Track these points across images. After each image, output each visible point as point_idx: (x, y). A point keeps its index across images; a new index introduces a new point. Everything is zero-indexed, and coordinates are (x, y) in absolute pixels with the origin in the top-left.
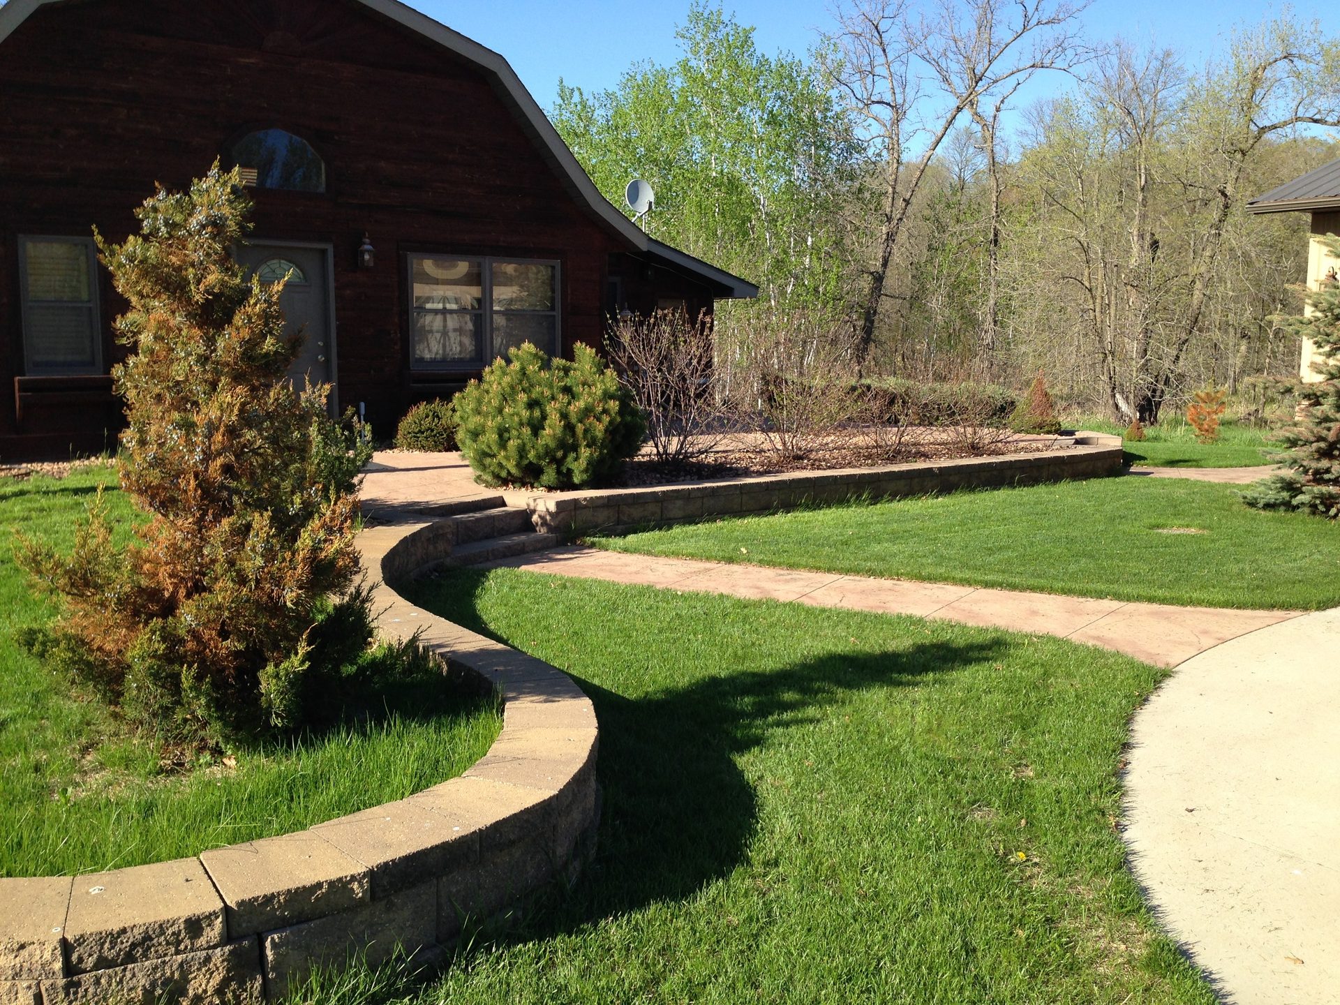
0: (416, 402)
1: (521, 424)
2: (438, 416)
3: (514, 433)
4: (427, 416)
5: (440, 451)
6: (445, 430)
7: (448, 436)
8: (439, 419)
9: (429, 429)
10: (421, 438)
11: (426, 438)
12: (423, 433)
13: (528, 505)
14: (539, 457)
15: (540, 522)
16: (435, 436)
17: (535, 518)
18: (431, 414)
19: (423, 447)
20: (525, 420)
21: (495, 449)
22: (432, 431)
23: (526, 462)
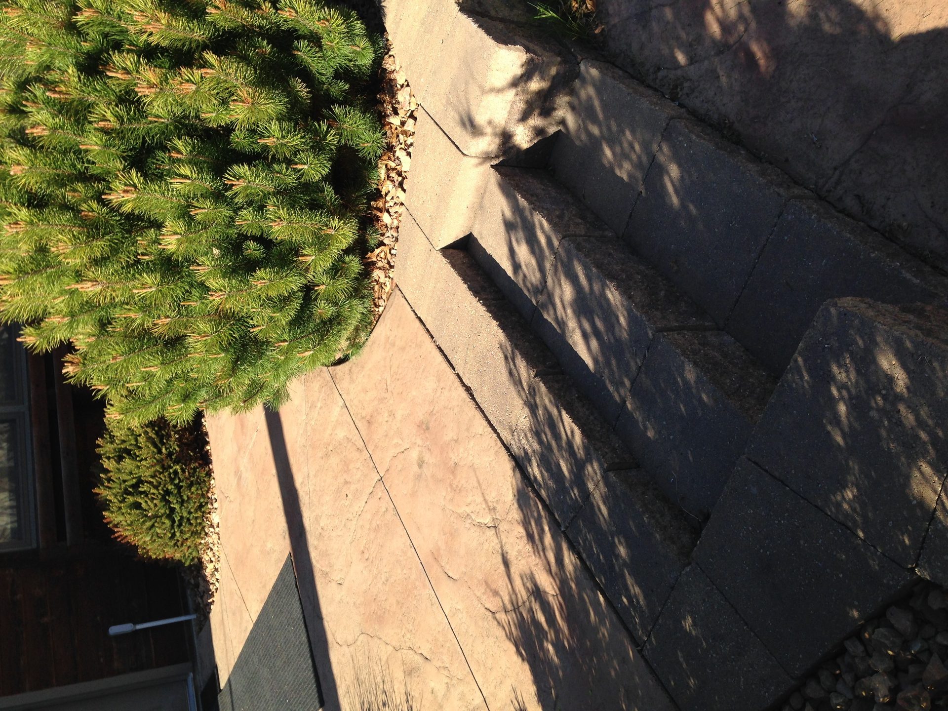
0: (106, 532)
1: (218, 196)
2: (135, 486)
3: (247, 219)
4: (137, 506)
5: (209, 474)
6: (165, 468)
7: (176, 462)
8: (142, 482)
9: (164, 499)
10: (181, 512)
11: (182, 503)
12: (173, 510)
13: (487, 157)
14: (318, 147)
15: (536, 121)
16: (178, 487)
17: (523, 138)
18: (131, 499)
19: (201, 506)
20: (208, 183)
21: (293, 283)
22: (168, 492)
23: (329, 191)
